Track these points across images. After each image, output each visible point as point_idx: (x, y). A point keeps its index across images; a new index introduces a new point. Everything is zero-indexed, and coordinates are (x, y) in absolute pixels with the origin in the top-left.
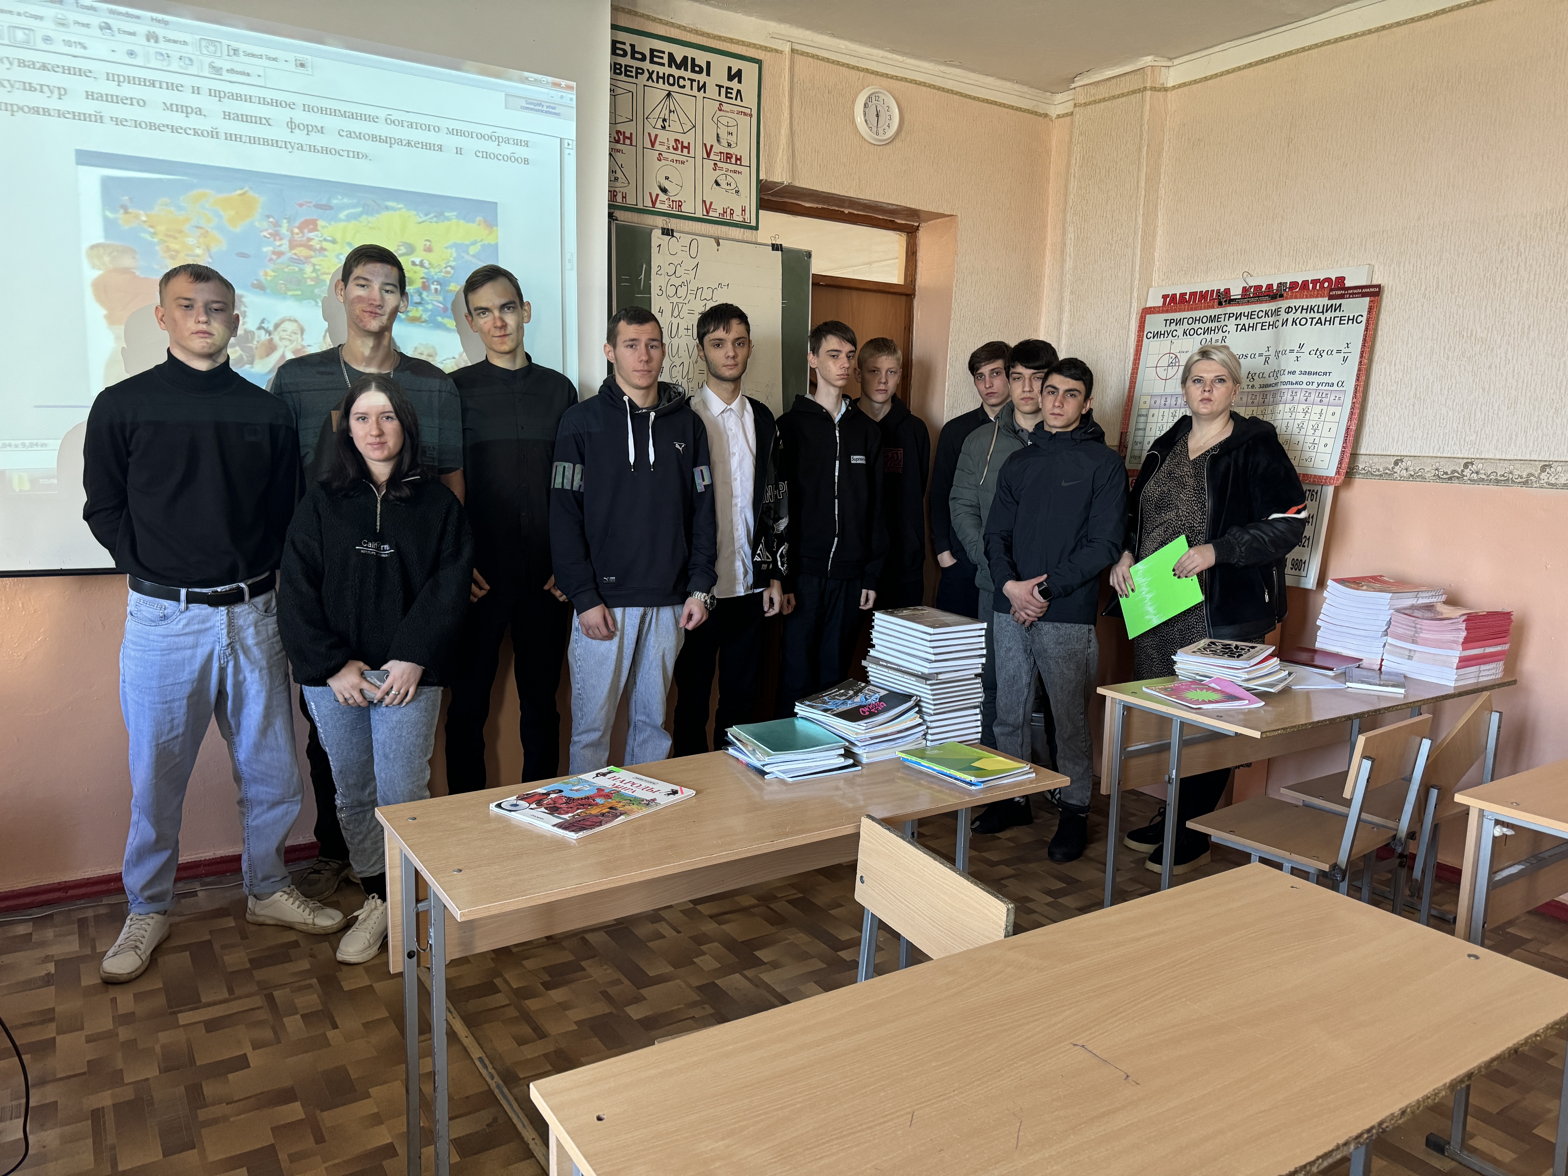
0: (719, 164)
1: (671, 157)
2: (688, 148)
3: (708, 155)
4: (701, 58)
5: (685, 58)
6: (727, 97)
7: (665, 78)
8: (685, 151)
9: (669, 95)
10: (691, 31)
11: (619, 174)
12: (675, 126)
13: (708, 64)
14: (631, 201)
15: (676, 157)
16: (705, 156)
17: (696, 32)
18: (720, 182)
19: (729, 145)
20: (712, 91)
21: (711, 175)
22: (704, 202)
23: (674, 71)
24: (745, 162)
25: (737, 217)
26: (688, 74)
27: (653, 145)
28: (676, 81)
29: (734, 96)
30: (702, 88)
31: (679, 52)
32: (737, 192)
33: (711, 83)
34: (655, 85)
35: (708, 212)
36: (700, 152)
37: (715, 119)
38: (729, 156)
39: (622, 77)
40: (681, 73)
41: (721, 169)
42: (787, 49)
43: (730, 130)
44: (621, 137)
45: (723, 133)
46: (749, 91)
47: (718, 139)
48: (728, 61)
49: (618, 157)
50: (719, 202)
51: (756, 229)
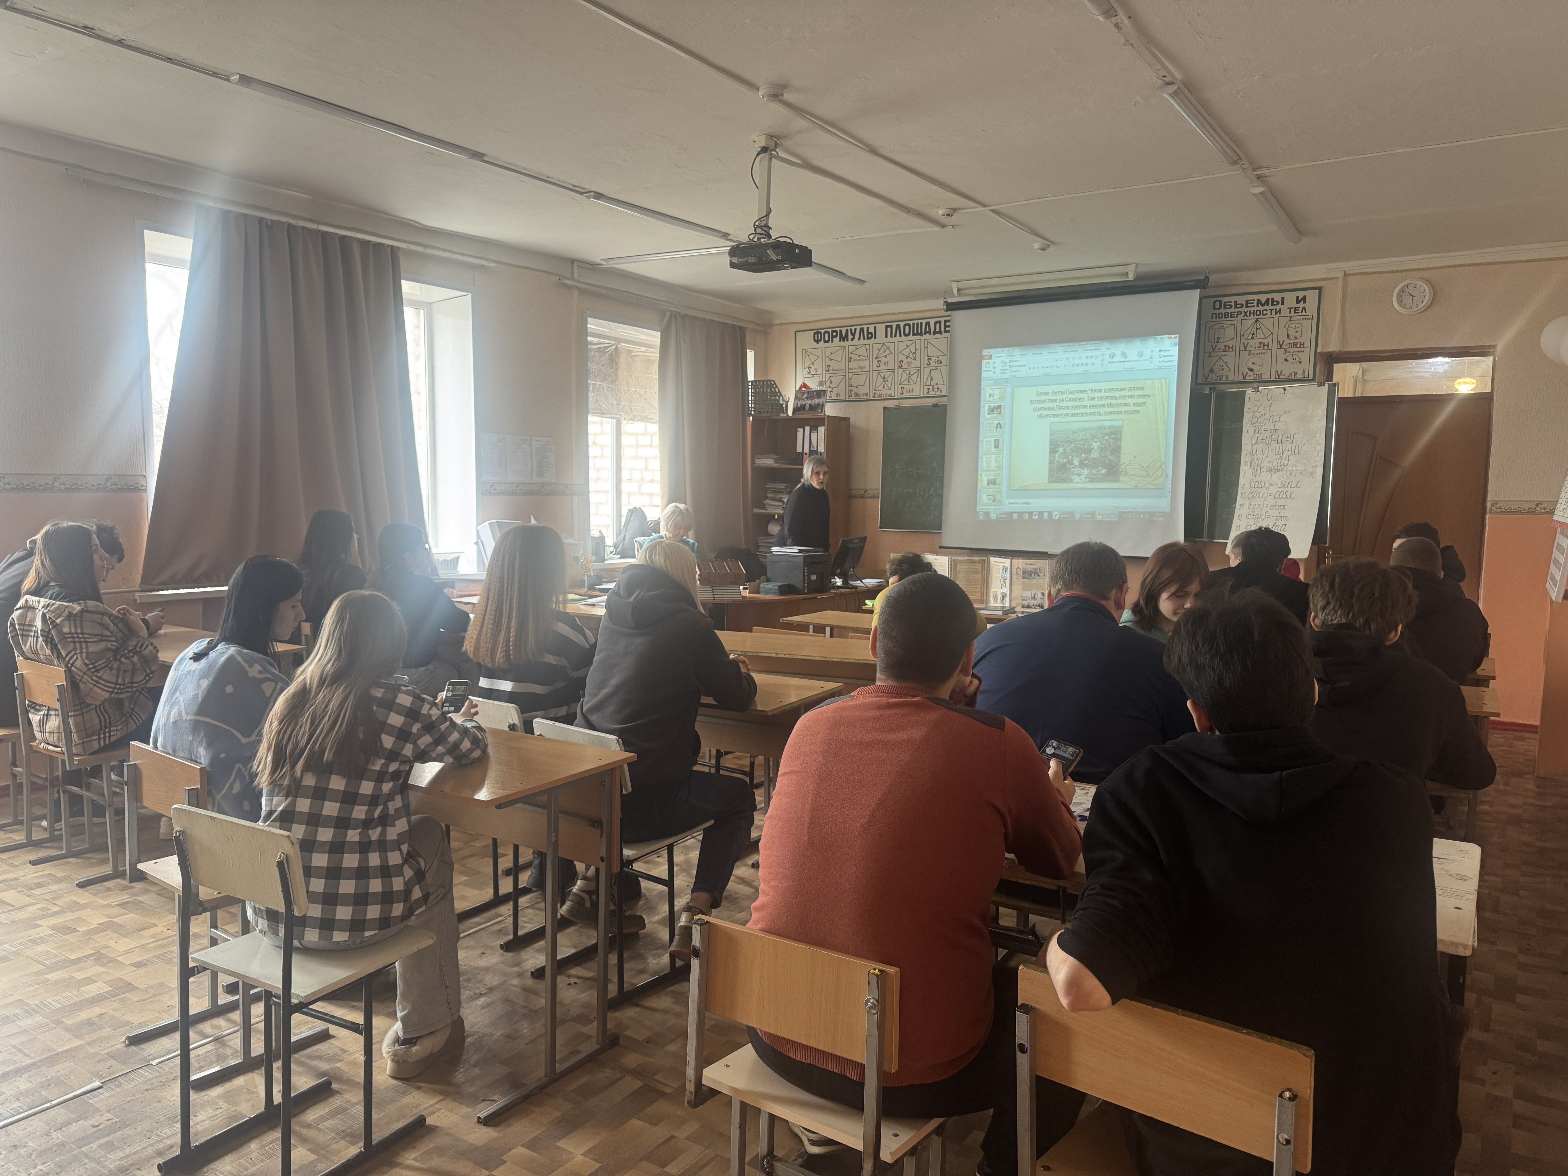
0: (1288, 350)
1: (1256, 352)
2: (1268, 346)
3: (1281, 346)
4: (1278, 297)
5: (1268, 300)
6: (1295, 313)
7: (1254, 313)
8: (1266, 347)
9: (1257, 321)
10: (1274, 284)
11: (1225, 367)
12: (1260, 335)
13: (1283, 299)
14: (1231, 379)
15: (1259, 352)
16: (1279, 347)
17: (1278, 283)
18: (1288, 358)
19: (1296, 338)
20: (1285, 312)
21: (1283, 357)
22: (1277, 372)
23: (1261, 308)
24: (1307, 344)
25: (1300, 376)
26: (1270, 307)
27: (1245, 348)
28: (1262, 313)
29: (1300, 311)
30: (1279, 312)
31: (1263, 298)
32: (1300, 362)
33: (1284, 308)
34: (1249, 318)
35: (1279, 376)
36: (1275, 346)
37: (1287, 327)
38: (1295, 344)
39: (1229, 319)
40: (1266, 307)
41: (1290, 352)
42: (1341, 275)
43: (1297, 330)
44: (1227, 348)
45: (1292, 332)
46: (1311, 306)
47: (1288, 336)
48: (1295, 294)
49: (1225, 359)
50: (1287, 370)
51: (1313, 380)
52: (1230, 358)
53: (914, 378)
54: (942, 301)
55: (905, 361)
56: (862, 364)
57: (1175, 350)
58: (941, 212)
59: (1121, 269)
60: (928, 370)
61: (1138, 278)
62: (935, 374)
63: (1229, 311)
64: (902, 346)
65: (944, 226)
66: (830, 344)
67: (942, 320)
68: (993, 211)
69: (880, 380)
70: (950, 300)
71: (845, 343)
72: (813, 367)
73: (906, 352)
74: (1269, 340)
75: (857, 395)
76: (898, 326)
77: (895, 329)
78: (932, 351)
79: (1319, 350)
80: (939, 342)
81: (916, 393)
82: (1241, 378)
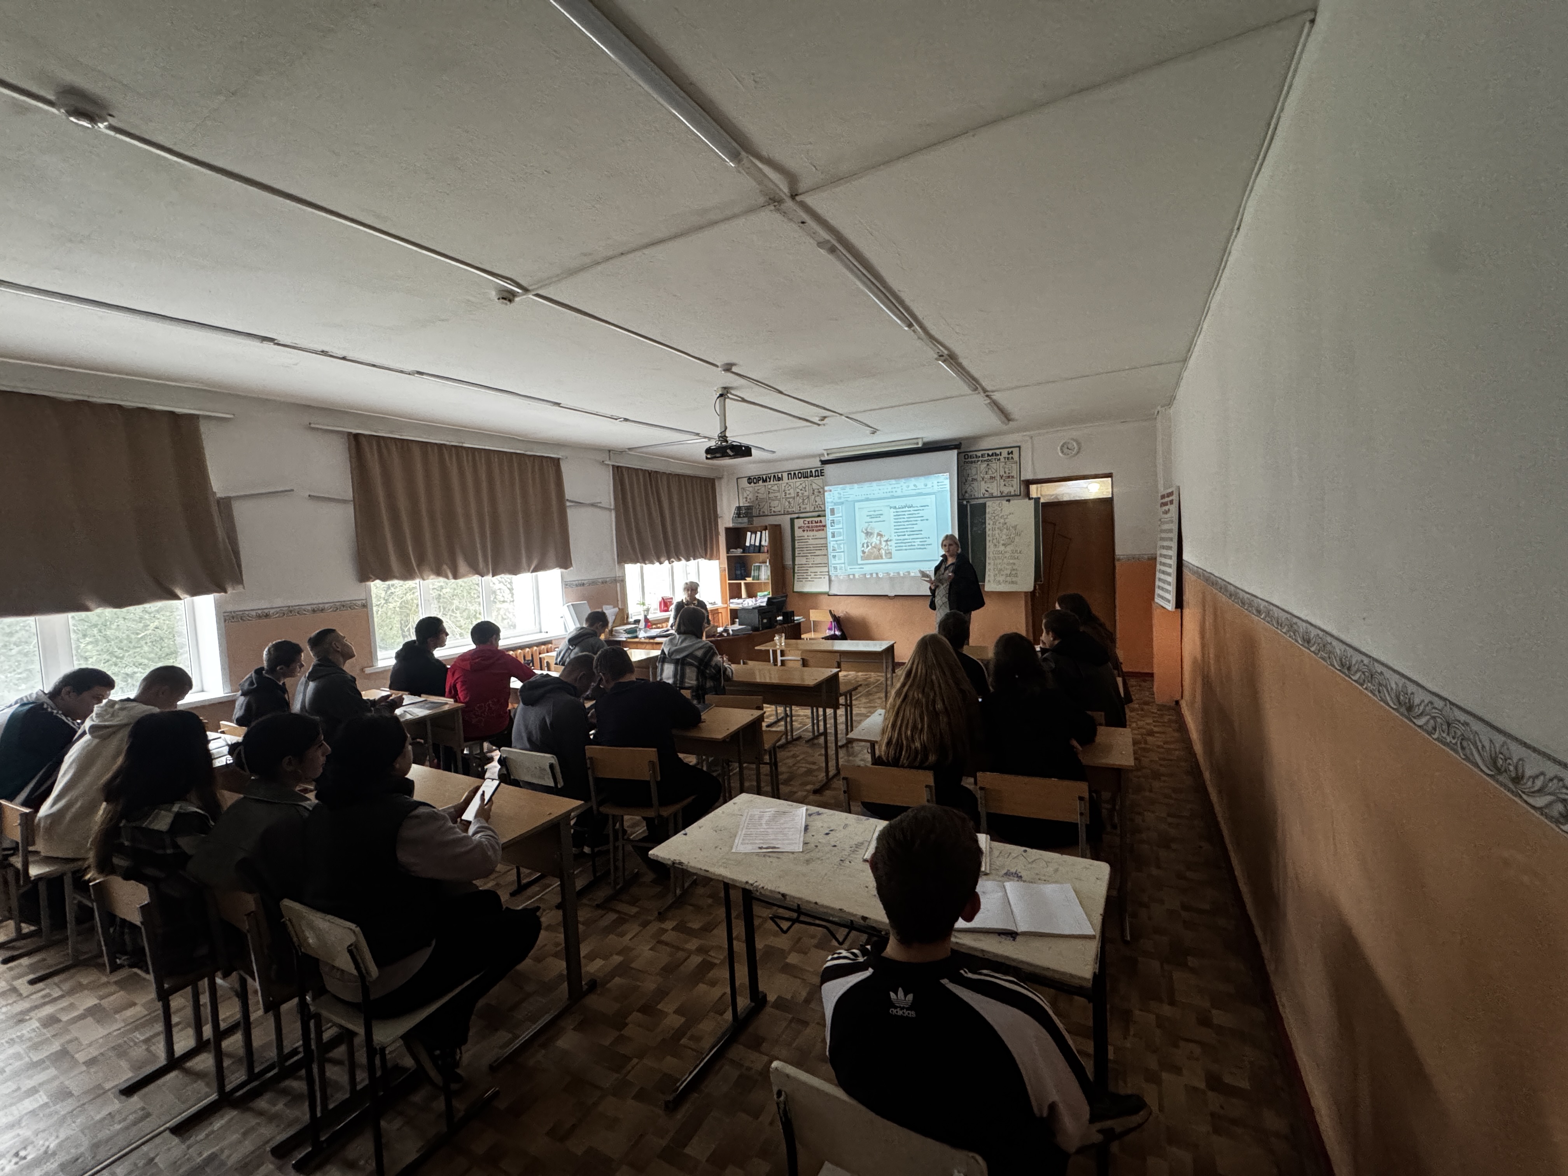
0: (1006, 480)
1: (989, 481)
3: (1002, 478)
4: (998, 452)
5: (993, 453)
6: (1008, 460)
7: (986, 461)
8: (994, 479)
9: (988, 465)
10: (995, 445)
11: (973, 490)
12: (990, 472)
13: (1001, 453)
14: (977, 496)
17: (998, 445)
19: (1009, 473)
20: (1002, 460)
21: (1002, 483)
22: (1001, 492)
23: (990, 458)
24: (1015, 476)
25: (1013, 493)
26: (994, 457)
27: (983, 479)
28: (990, 460)
29: (1010, 459)
30: (1000, 459)
31: (990, 452)
32: (1012, 486)
33: (1002, 458)
34: (984, 463)
35: (1002, 494)
36: (998, 478)
37: (1004, 467)
38: (1009, 477)
39: (974, 464)
40: (992, 457)
42: (1030, 439)
43: (1009, 469)
44: (973, 480)
45: (1006, 470)
46: (1016, 456)
47: (1005, 472)
48: (1008, 450)
49: (973, 485)
50: (1006, 490)
51: (1020, 495)
52: (975, 484)
53: (806, 501)
54: (818, 459)
55: (800, 492)
56: (776, 494)
57: (947, 482)
58: (818, 419)
59: (915, 441)
60: (813, 497)
61: (924, 444)
62: (818, 499)
63: (973, 460)
64: (798, 484)
65: (819, 425)
66: (757, 484)
67: (819, 469)
68: (847, 417)
69: (787, 503)
70: (823, 459)
71: (765, 484)
72: (748, 497)
73: (800, 487)
74: (995, 475)
75: (774, 512)
76: (795, 474)
77: (793, 475)
78: (814, 486)
79: (1022, 479)
80: (818, 481)
81: (808, 510)
82: (982, 496)
